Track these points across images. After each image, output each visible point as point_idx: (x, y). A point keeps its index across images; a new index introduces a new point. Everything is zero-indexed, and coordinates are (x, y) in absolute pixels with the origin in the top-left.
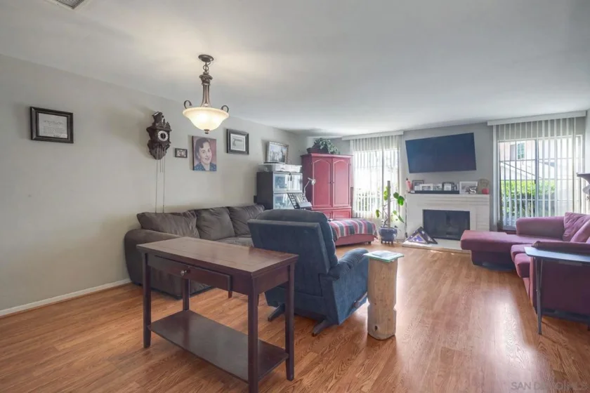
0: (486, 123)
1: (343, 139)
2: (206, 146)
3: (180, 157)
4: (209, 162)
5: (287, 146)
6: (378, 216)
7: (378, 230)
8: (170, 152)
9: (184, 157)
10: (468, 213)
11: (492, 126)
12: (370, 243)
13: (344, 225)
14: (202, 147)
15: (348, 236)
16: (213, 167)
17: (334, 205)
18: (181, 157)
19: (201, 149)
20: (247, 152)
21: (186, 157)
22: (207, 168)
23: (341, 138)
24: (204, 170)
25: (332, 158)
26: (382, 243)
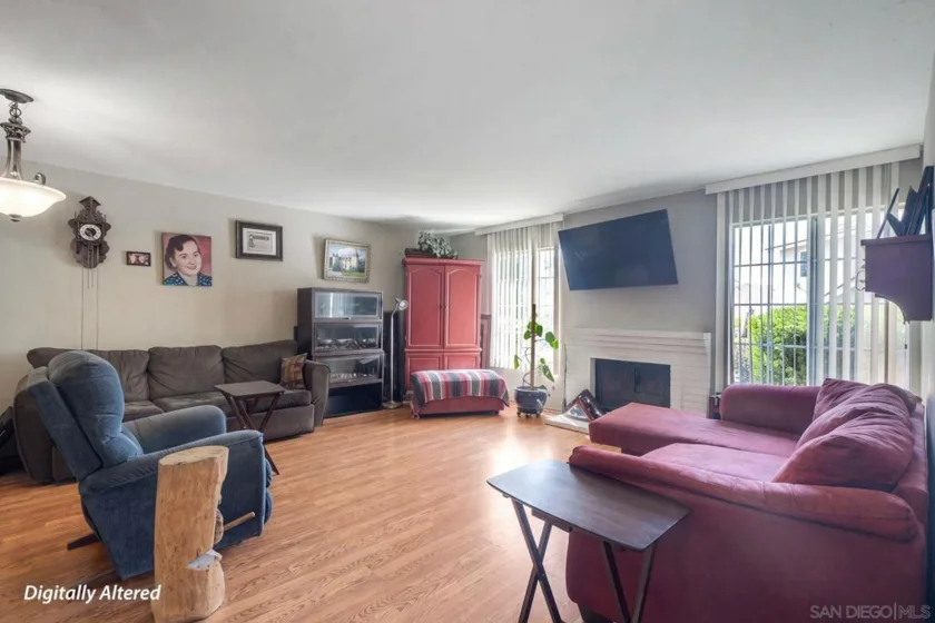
0: (704, 191)
1: (477, 234)
2: (189, 248)
3: (134, 264)
4: (195, 272)
5: (367, 248)
6: (517, 365)
7: (511, 389)
8: (114, 256)
9: (143, 265)
10: (667, 368)
11: (715, 195)
12: (497, 413)
13: (441, 379)
14: (181, 249)
15: (447, 399)
16: (204, 280)
17: (447, 344)
18: (138, 263)
19: (178, 253)
20: (279, 256)
21: (149, 265)
22: (192, 281)
23: (473, 233)
24: (185, 284)
25: (445, 265)
26: (519, 414)
